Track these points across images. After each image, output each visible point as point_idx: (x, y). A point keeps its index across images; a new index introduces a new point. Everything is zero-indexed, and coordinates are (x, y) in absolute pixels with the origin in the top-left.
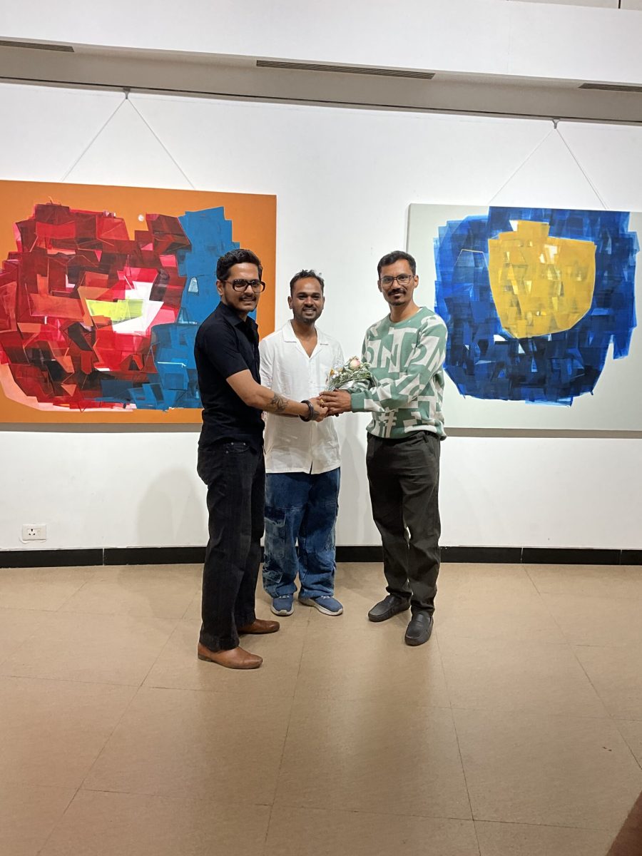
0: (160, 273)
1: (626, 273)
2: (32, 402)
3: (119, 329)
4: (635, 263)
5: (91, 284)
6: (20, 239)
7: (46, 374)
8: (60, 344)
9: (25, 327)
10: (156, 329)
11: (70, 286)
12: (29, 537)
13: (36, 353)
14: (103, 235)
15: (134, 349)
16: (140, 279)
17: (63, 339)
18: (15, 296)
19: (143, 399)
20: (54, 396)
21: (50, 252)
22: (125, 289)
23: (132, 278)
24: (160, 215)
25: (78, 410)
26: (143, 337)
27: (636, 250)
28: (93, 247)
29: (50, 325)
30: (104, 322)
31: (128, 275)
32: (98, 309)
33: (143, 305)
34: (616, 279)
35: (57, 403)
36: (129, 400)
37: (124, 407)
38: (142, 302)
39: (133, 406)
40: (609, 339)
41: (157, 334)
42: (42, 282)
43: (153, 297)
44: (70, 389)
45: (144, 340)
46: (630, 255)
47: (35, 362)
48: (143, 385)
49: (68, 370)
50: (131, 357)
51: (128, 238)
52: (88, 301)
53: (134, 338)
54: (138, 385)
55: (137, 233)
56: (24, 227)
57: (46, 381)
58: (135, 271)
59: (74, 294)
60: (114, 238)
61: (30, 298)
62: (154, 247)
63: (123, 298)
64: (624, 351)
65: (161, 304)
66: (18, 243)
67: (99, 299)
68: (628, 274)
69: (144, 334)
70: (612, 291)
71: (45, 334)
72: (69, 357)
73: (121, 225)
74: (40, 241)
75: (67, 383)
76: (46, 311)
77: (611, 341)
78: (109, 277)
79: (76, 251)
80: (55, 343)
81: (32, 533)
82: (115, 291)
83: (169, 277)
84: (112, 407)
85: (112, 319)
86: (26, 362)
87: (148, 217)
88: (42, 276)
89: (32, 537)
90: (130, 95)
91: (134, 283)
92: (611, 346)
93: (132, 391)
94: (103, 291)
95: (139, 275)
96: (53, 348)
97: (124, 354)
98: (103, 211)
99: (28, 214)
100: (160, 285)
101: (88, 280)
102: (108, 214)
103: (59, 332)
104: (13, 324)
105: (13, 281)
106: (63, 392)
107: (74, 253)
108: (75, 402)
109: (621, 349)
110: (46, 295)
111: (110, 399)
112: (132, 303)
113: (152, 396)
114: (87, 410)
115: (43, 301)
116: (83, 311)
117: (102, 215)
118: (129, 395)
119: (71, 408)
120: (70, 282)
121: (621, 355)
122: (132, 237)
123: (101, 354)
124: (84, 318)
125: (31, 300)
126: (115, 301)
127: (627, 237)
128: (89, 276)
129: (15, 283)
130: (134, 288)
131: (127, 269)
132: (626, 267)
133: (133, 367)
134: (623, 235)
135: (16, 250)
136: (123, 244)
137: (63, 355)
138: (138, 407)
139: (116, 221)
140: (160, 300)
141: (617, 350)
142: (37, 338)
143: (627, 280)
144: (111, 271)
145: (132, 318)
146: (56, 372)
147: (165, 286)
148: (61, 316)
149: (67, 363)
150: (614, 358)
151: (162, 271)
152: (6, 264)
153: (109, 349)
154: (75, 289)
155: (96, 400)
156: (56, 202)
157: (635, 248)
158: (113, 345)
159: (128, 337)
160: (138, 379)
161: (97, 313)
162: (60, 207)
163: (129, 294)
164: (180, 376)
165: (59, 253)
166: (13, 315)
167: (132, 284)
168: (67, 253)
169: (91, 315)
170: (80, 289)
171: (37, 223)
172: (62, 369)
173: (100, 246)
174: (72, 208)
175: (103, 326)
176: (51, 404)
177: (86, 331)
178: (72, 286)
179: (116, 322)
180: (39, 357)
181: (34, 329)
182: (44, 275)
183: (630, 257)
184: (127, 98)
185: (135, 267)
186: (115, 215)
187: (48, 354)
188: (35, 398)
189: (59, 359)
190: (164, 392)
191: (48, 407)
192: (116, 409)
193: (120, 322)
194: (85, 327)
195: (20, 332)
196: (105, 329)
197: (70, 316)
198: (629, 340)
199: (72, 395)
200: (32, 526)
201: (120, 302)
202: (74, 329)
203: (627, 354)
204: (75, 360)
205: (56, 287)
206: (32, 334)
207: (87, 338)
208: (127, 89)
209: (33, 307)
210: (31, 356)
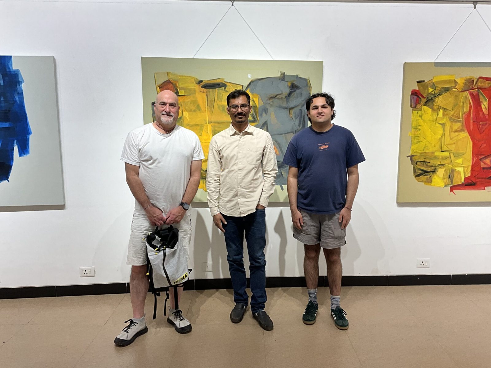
1: (17, 98)
4: (22, 90)
27: (22, 82)
34: (10, 102)
40: (13, 143)
46: (18, 85)
64: (26, 151)
68: (19, 98)
70: (9, 111)
77: (15, 144)
92: (16, 149)
109: (24, 150)
121: (24, 154)
127: (13, 73)
132: (16, 93)
134: (10, 71)
141: (20, 151)
143: (18, 103)
150: (20, 156)
157: (20, 80)
183: (18, 86)
198: (29, 143)
203: (29, 153)
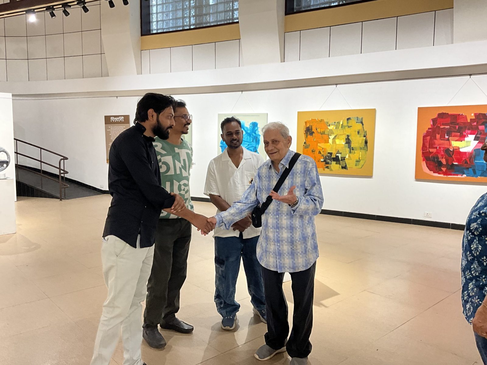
0: (478, 132)
2: (432, 173)
3: (461, 150)
5: (453, 136)
6: (432, 124)
7: (437, 164)
8: (442, 155)
9: (431, 150)
10: (475, 150)
11: (447, 137)
12: (426, 216)
13: (434, 158)
14: (459, 121)
15: (467, 156)
16: (471, 134)
17: (443, 153)
18: (429, 141)
19: (468, 173)
20: (439, 171)
21: (441, 127)
22: (465, 137)
23: (467, 134)
24: (479, 114)
25: (446, 176)
26: (470, 153)
28: (455, 125)
29: (439, 149)
30: (457, 148)
31: (467, 133)
32: (455, 144)
33: (471, 142)
35: (439, 174)
36: (464, 173)
37: (462, 176)
38: (471, 141)
39: (465, 175)
41: (475, 152)
42: (438, 136)
43: (475, 139)
44: (444, 169)
45: (471, 154)
47: (434, 161)
48: (470, 169)
49: (444, 163)
50: (466, 159)
51: (467, 121)
52: (452, 142)
53: (467, 153)
54: (468, 168)
55: (471, 119)
56: (434, 120)
57: (436, 167)
58: (469, 131)
59: (448, 140)
60: (463, 122)
61: (434, 141)
62: (477, 123)
63: (464, 140)
65: (478, 142)
66: (431, 125)
67: (456, 141)
69: (471, 152)
71: (438, 152)
72: (445, 159)
73: (466, 117)
74: (438, 124)
75: (443, 167)
76: (438, 145)
78: (460, 134)
79: (450, 126)
80: (440, 155)
81: (427, 215)
82: (462, 138)
83: (481, 133)
84: (457, 175)
85: (460, 147)
86: (430, 161)
87: (475, 114)
88: (438, 134)
89: (427, 216)
90: (471, 76)
91: (469, 135)
93: (465, 171)
94: (457, 138)
95: (471, 132)
96: (440, 156)
97: (463, 158)
98: (459, 114)
99: (435, 116)
100: (478, 136)
101: (453, 135)
102: (461, 114)
103: (442, 151)
104: (428, 149)
105: (429, 136)
106: (442, 170)
107: (449, 127)
108: (445, 174)
110: (438, 140)
111: (457, 173)
112: (467, 142)
113: (472, 173)
114: (449, 176)
115: (438, 142)
116: (450, 145)
117: (459, 115)
118: (464, 172)
119: (444, 175)
120: (447, 136)
122: (469, 121)
123: (455, 158)
124: (451, 147)
125: (434, 142)
126: (462, 141)
128: (453, 134)
129: (429, 137)
130: (468, 137)
131: (467, 131)
133: (466, 163)
135: (430, 127)
136: (466, 123)
137: (443, 158)
138: (467, 176)
139: (464, 116)
140: (478, 140)
142: (435, 153)
144: (461, 132)
145: (467, 147)
146: (440, 164)
147: (479, 136)
148: (443, 146)
149: (444, 161)
151: (479, 131)
152: (427, 132)
153: (458, 157)
154: (449, 138)
155: (452, 173)
156: (444, 112)
158: (460, 155)
159: (465, 153)
160: (467, 167)
161: (455, 145)
162: (445, 113)
163: (466, 139)
164: (483, 166)
165: (444, 128)
166: (428, 147)
167: (468, 136)
168: (447, 127)
169: (453, 146)
170: (450, 138)
171: (438, 119)
172: (442, 163)
173: (458, 124)
174: (450, 113)
175: (457, 149)
176: (437, 174)
177: (451, 151)
178: (448, 137)
179: (461, 148)
180: (435, 159)
181: (434, 150)
182: (439, 134)
184: (470, 78)
185: (469, 130)
186: (463, 114)
187: (438, 158)
188: (432, 172)
189: (441, 160)
190: (477, 171)
191: (436, 175)
192: (459, 176)
193: (463, 148)
194: (451, 150)
195: (430, 152)
196: (457, 150)
197: (446, 146)
199: (444, 171)
200: (427, 212)
201: (463, 141)
202: (447, 151)
204: (447, 161)
205: (442, 137)
206: (433, 152)
207: (451, 153)
208: (470, 75)
209: (434, 144)
210: (432, 159)
